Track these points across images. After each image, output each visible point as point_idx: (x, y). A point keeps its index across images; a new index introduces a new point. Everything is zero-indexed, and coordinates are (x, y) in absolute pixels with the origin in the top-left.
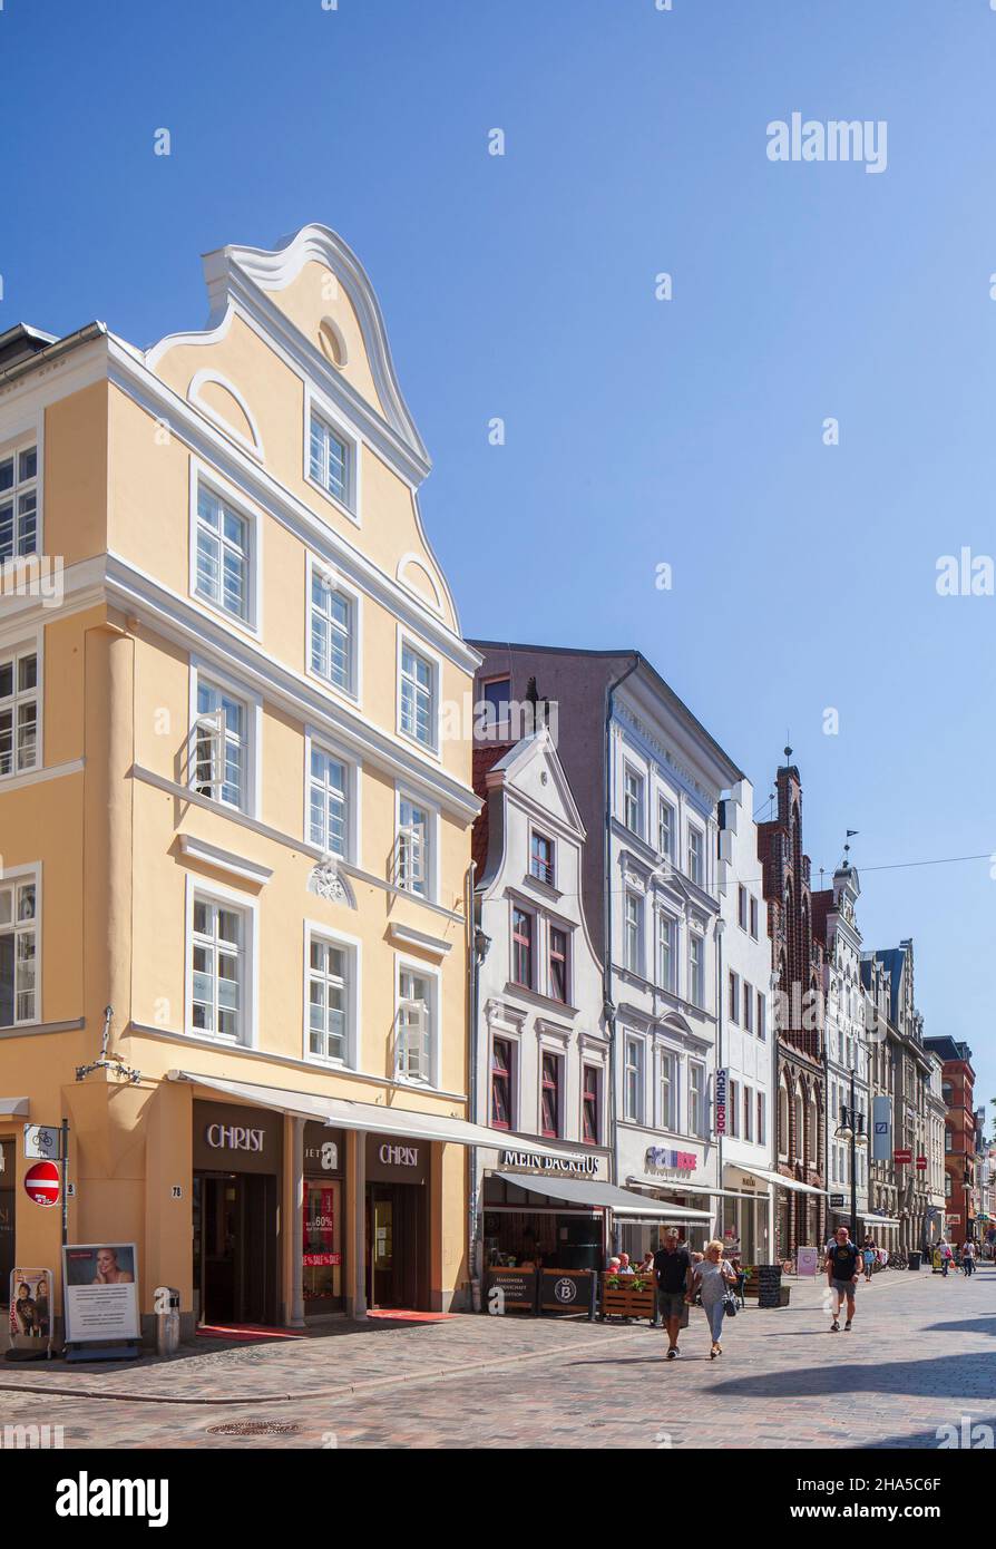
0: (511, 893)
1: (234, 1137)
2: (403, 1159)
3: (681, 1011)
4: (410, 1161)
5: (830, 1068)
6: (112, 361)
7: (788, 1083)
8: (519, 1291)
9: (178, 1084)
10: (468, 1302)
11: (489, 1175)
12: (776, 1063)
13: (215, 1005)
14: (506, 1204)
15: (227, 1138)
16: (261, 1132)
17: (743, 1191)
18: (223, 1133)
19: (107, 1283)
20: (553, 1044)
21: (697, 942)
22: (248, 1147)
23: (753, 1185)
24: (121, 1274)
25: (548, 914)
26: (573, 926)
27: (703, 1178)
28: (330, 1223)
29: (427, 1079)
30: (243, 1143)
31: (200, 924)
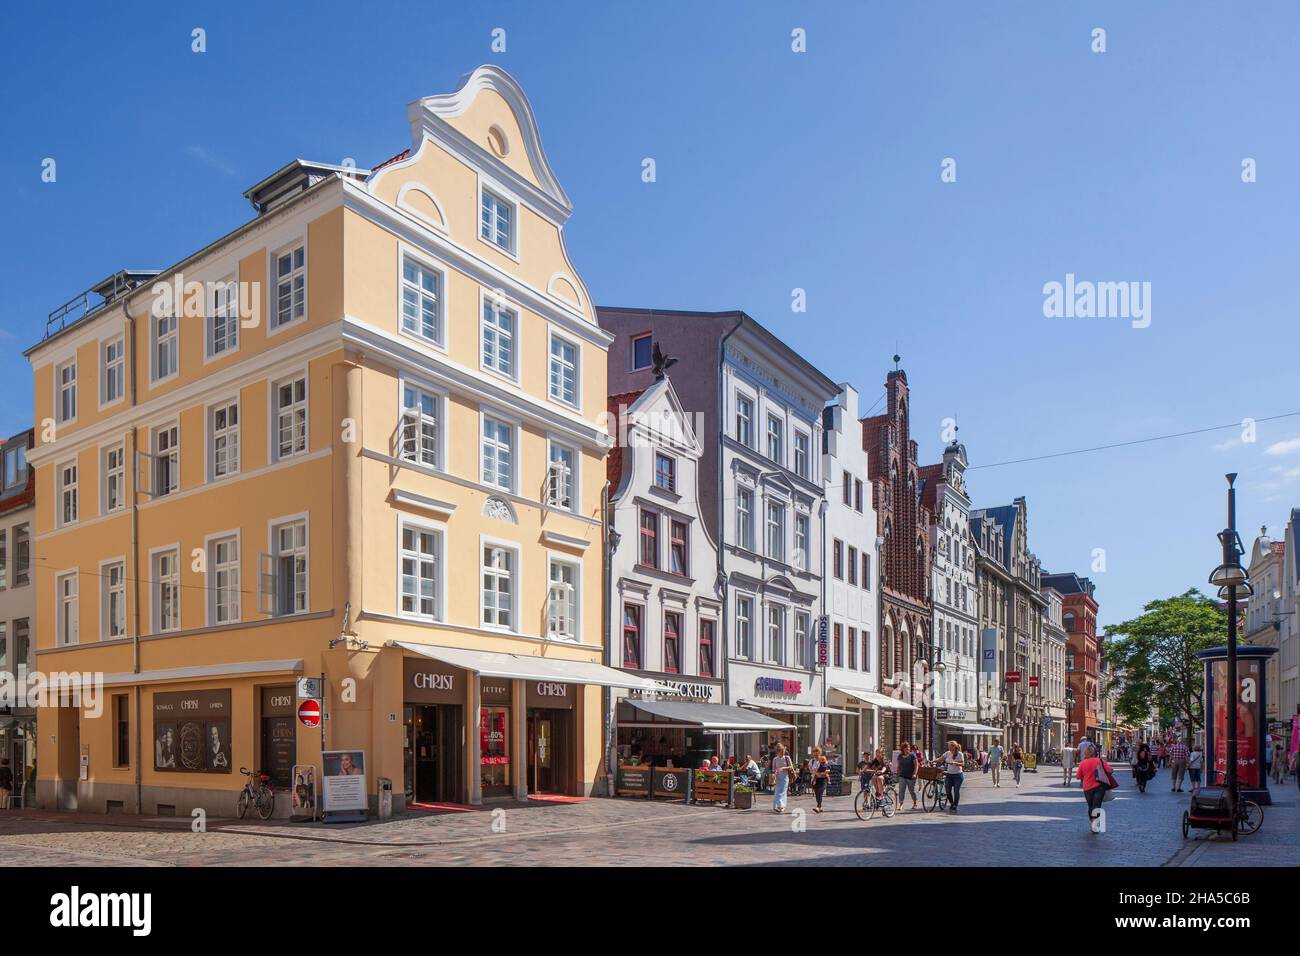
0: (638, 500)
1: (432, 680)
2: (555, 692)
3: (788, 575)
4: (560, 693)
5: (937, 608)
6: (346, 194)
7: (893, 623)
8: (639, 783)
9: (392, 649)
10: (605, 790)
11: (621, 701)
12: (881, 607)
13: (418, 596)
14: (635, 721)
15: (428, 682)
16: (451, 677)
17: (848, 709)
18: (425, 678)
19: (348, 774)
20: (674, 606)
21: (803, 520)
22: (442, 687)
23: (858, 703)
24: (356, 769)
25: (669, 512)
26: (691, 519)
27: (809, 699)
28: (502, 736)
29: (573, 636)
30: (439, 684)
31: (408, 543)
